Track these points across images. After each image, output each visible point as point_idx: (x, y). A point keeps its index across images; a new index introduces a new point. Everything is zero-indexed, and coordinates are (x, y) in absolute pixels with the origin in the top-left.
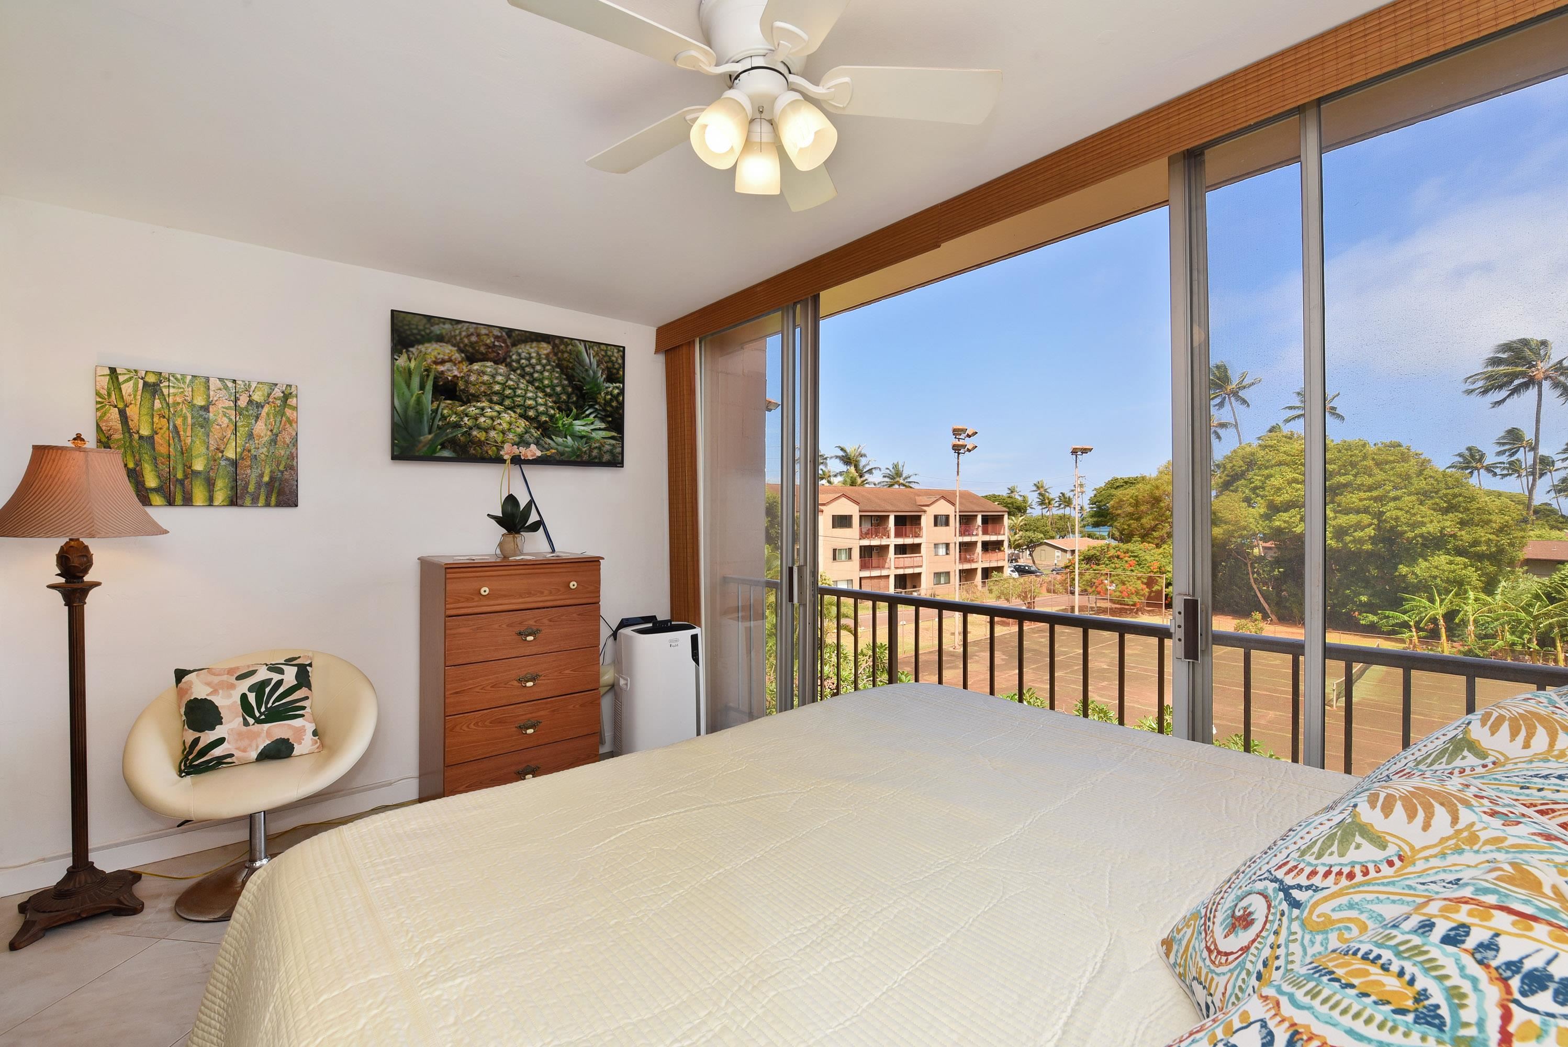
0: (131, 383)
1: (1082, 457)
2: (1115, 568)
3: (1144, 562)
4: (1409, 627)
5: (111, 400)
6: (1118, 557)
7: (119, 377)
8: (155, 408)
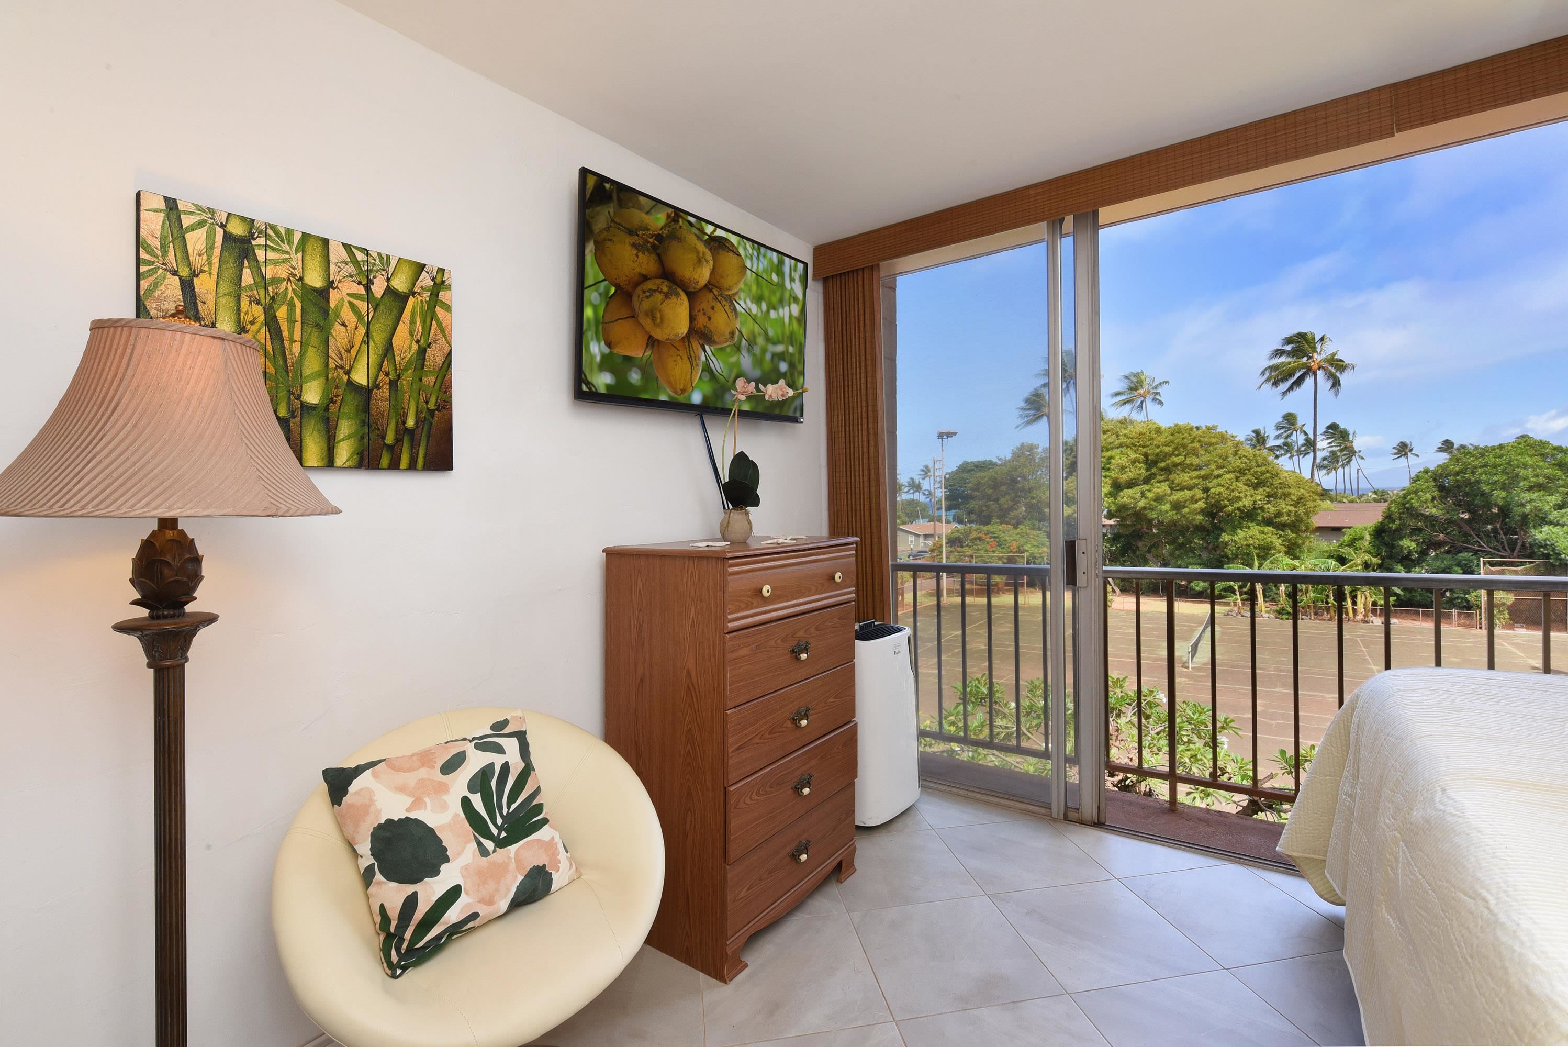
0: (202, 233)
1: (948, 442)
2: (978, 550)
3: (1004, 543)
4: (1234, 592)
5: (167, 261)
6: (980, 539)
7: (182, 216)
8: (243, 285)
